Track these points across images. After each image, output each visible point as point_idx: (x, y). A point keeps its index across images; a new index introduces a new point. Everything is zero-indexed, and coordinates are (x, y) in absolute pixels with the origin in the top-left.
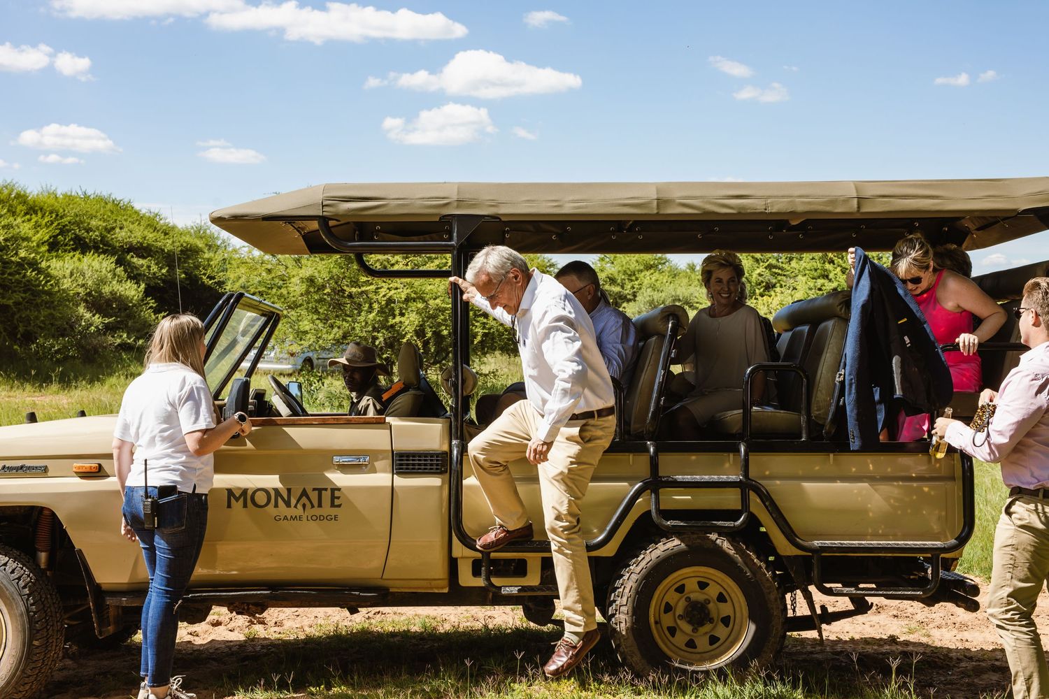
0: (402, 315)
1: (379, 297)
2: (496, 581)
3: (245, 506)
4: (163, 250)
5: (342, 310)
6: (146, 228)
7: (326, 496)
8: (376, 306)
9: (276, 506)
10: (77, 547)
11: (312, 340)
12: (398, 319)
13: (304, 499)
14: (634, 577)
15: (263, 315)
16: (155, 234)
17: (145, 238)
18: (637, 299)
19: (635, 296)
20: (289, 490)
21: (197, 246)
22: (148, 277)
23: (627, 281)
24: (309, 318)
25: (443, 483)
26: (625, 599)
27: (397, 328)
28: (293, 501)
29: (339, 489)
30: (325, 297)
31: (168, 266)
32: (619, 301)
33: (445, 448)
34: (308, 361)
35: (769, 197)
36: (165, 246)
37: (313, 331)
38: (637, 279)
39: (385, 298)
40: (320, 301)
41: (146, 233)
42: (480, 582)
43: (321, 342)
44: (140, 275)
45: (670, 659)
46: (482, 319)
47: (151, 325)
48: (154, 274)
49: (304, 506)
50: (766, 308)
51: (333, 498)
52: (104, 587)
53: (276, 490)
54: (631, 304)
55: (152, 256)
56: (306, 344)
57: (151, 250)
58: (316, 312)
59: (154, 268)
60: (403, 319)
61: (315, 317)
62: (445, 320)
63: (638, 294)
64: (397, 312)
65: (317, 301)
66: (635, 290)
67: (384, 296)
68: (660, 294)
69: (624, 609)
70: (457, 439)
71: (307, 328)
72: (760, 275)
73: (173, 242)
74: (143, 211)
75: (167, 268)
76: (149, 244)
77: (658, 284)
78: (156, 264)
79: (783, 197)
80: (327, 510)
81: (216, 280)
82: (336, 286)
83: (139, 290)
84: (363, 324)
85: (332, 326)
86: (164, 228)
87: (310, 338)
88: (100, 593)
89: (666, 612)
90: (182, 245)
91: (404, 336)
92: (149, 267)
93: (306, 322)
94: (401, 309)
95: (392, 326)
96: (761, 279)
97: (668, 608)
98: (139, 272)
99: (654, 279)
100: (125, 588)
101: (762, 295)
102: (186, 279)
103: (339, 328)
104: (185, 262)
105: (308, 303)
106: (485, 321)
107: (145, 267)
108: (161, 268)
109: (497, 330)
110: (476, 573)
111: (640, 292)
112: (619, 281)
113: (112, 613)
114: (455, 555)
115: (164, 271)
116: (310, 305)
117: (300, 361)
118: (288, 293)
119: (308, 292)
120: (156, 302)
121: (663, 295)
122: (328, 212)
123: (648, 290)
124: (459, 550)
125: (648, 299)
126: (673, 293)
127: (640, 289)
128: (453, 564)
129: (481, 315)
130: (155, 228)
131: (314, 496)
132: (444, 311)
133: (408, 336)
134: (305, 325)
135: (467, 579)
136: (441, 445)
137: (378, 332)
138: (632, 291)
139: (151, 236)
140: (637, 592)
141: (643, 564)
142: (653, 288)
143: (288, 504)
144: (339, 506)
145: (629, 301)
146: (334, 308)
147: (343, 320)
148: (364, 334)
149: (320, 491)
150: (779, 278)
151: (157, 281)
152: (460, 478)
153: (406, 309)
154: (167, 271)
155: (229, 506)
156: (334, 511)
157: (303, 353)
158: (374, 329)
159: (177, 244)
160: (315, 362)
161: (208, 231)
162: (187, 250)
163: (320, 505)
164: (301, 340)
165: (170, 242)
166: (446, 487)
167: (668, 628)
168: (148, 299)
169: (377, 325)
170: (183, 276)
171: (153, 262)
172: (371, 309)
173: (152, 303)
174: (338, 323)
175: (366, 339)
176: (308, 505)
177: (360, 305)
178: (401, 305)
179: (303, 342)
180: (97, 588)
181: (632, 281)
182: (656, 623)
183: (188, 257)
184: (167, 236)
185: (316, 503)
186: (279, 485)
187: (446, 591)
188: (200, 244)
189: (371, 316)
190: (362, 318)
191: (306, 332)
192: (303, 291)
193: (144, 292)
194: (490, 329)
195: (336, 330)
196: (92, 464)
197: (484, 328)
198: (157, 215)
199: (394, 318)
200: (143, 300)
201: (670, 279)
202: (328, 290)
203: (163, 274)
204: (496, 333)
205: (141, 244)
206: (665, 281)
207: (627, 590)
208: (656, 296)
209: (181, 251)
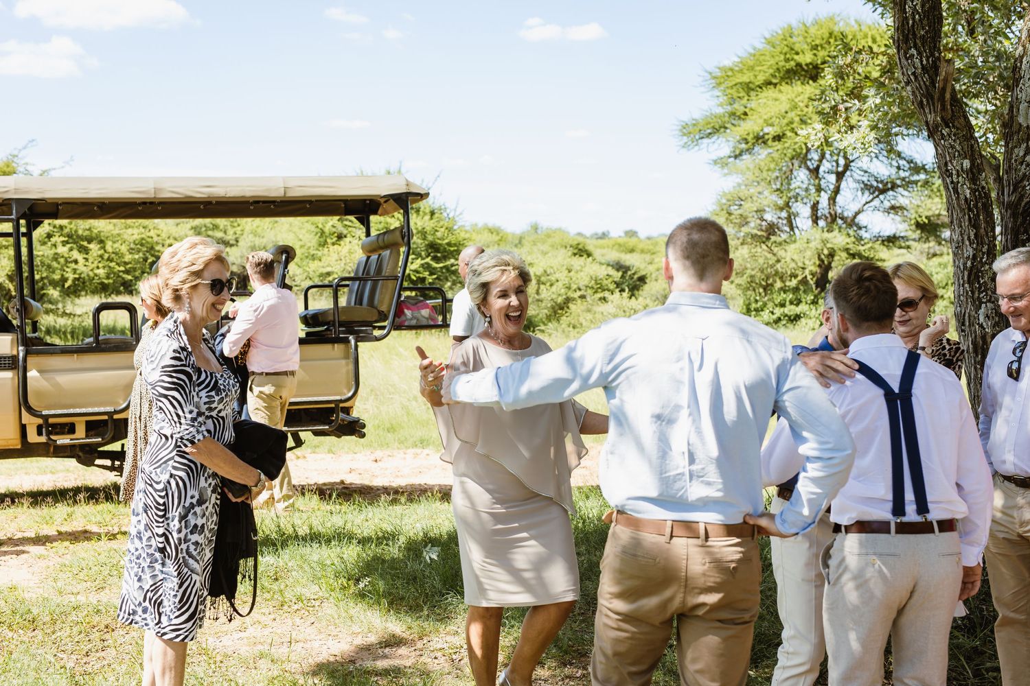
2: (53, 437)
18: (239, 244)
19: (237, 241)
25: (14, 375)
33: (15, 353)
38: (239, 225)
42: (43, 439)
46: (73, 265)
50: (336, 255)
54: (234, 249)
66: (237, 236)
68: (261, 240)
70: (23, 345)
72: (333, 226)
77: (259, 230)
96: (334, 230)
99: (255, 226)
101: (333, 244)
106: (76, 267)
109: (88, 275)
110: (40, 433)
111: (242, 237)
112: (221, 227)
114: (23, 422)
121: (264, 241)
123: (250, 236)
124: (27, 418)
125: (249, 244)
126: (274, 239)
127: (242, 234)
128: (23, 429)
129: (71, 262)
132: (38, 258)
135: (33, 437)
136: (12, 349)
138: (234, 237)
142: (255, 234)
145: (232, 245)
150: (350, 229)
152: (25, 370)
166: (17, 378)
181: (234, 227)
187: (19, 447)
194: (80, 274)
197: (75, 273)
201: (270, 226)
204: (87, 278)
206: (266, 228)
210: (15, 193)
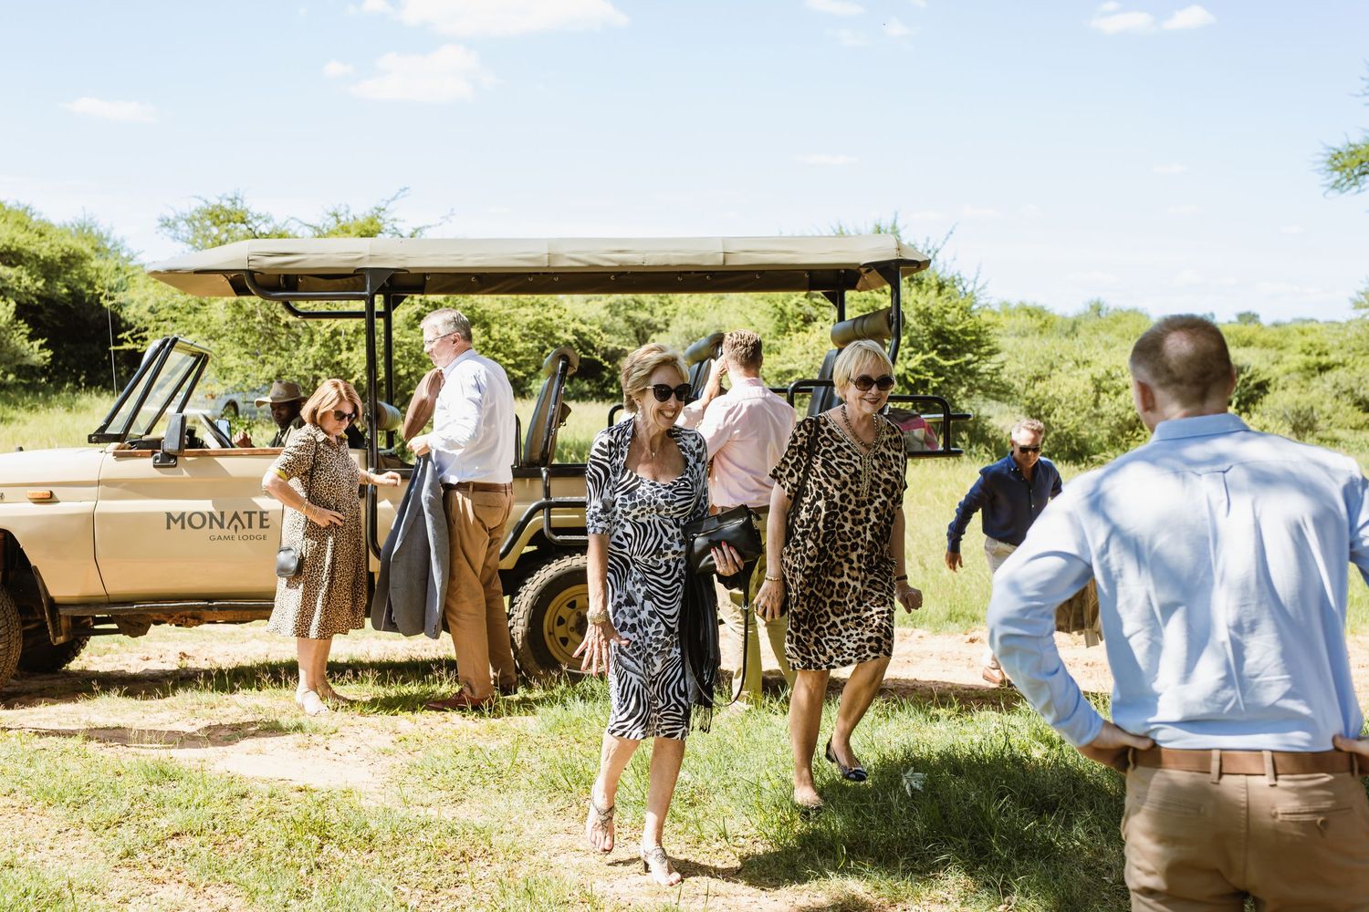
0: (350, 349)
1: (321, 329)
3: (183, 527)
4: (37, 257)
5: (276, 342)
6: (15, 227)
7: (256, 518)
8: (317, 338)
9: (211, 527)
10: (33, 564)
11: (239, 379)
12: (345, 355)
13: (236, 521)
14: (530, 594)
15: (193, 355)
16: (27, 234)
17: (13, 240)
18: (670, 329)
19: (668, 325)
20: (222, 514)
21: (83, 252)
22: (18, 293)
23: (657, 304)
24: (236, 351)
26: (522, 612)
27: (343, 365)
28: (226, 525)
29: (267, 513)
30: (255, 325)
31: (44, 277)
32: (648, 331)
34: (232, 405)
35: (648, 251)
36: (40, 250)
37: (239, 368)
38: (670, 303)
39: (329, 330)
40: (250, 330)
41: (15, 233)
43: (249, 381)
44: (7, 289)
45: (559, 663)
47: (23, 356)
48: (26, 288)
49: (236, 527)
50: (801, 346)
51: (262, 520)
52: (57, 600)
53: (211, 514)
54: (662, 335)
55: (23, 264)
56: (231, 383)
57: (21, 256)
58: (244, 344)
59: (26, 281)
60: (351, 355)
61: (243, 350)
62: (402, 357)
63: (671, 323)
64: (344, 346)
65: (245, 331)
66: (668, 317)
67: (328, 327)
68: (701, 323)
69: (521, 622)
71: (232, 364)
72: (798, 305)
73: (52, 246)
74: (9, 204)
75: (44, 280)
76: (18, 249)
77: (698, 310)
78: (30, 275)
79: (659, 252)
80: (256, 530)
81: (114, 302)
82: (268, 312)
83: (8, 309)
84: (302, 360)
85: (263, 362)
86: (39, 226)
87: (236, 378)
88: (54, 605)
89: (558, 625)
90: (63, 250)
91: (352, 376)
92: (19, 279)
93: (230, 357)
94: (349, 343)
95: (338, 363)
96: (799, 310)
97: (561, 621)
98: (6, 285)
100: (74, 601)
101: (798, 330)
102: (67, 294)
103: (272, 364)
104: (66, 273)
105: (233, 332)
107: (13, 279)
108: (36, 280)
111: (675, 319)
112: (647, 305)
113: (64, 623)
115: (40, 284)
116: (236, 335)
117: (222, 404)
118: (209, 320)
119: (234, 319)
120: (29, 327)
121: (704, 324)
122: (253, 266)
123: (686, 318)
125: (684, 329)
126: (718, 323)
127: (675, 315)
130: (27, 227)
131: (245, 519)
132: (400, 347)
133: (357, 376)
134: (230, 360)
137: (321, 370)
138: (664, 318)
139: (22, 236)
140: (533, 607)
141: (538, 583)
142: (692, 314)
143: (221, 526)
144: (268, 527)
145: (660, 331)
146: (266, 339)
147: (277, 354)
148: (303, 373)
149: (250, 514)
150: (822, 309)
151: (30, 297)
152: (374, 501)
153: (355, 343)
154: (44, 285)
155: (169, 527)
156: (263, 531)
157: (226, 394)
158: (316, 367)
159: (56, 248)
160: (241, 406)
161: (94, 230)
162: (69, 256)
163: (250, 526)
164: (225, 378)
165: (47, 245)
167: (561, 639)
168: (20, 322)
169: (319, 362)
170: (65, 290)
171: (24, 272)
172: (312, 340)
173: (25, 329)
174: (272, 358)
175: (305, 378)
176: (239, 525)
177: (298, 336)
178: (349, 338)
179: (226, 381)
180: (51, 600)
181: (664, 304)
182: (550, 634)
183: (71, 266)
184: (43, 238)
185: (246, 524)
186: (212, 509)
188: (86, 249)
189: (312, 351)
190: (299, 354)
191: (231, 369)
192: (228, 318)
193: (15, 313)
195: (268, 367)
196: (44, 491)
198: (27, 208)
199: (340, 354)
200: (12, 324)
202: (259, 318)
203: (38, 289)
205: (9, 248)
206: (707, 306)
207: (524, 605)
208: (696, 326)
209: (62, 258)
210: (370, 261)
